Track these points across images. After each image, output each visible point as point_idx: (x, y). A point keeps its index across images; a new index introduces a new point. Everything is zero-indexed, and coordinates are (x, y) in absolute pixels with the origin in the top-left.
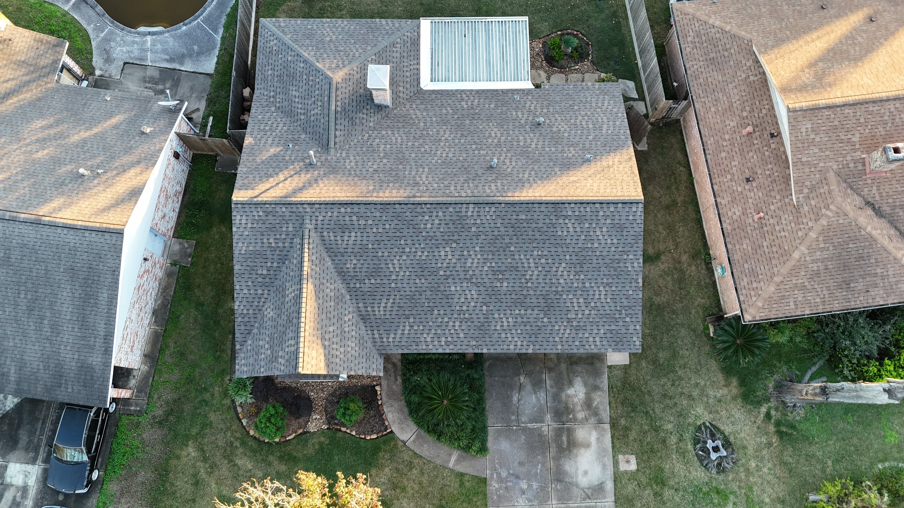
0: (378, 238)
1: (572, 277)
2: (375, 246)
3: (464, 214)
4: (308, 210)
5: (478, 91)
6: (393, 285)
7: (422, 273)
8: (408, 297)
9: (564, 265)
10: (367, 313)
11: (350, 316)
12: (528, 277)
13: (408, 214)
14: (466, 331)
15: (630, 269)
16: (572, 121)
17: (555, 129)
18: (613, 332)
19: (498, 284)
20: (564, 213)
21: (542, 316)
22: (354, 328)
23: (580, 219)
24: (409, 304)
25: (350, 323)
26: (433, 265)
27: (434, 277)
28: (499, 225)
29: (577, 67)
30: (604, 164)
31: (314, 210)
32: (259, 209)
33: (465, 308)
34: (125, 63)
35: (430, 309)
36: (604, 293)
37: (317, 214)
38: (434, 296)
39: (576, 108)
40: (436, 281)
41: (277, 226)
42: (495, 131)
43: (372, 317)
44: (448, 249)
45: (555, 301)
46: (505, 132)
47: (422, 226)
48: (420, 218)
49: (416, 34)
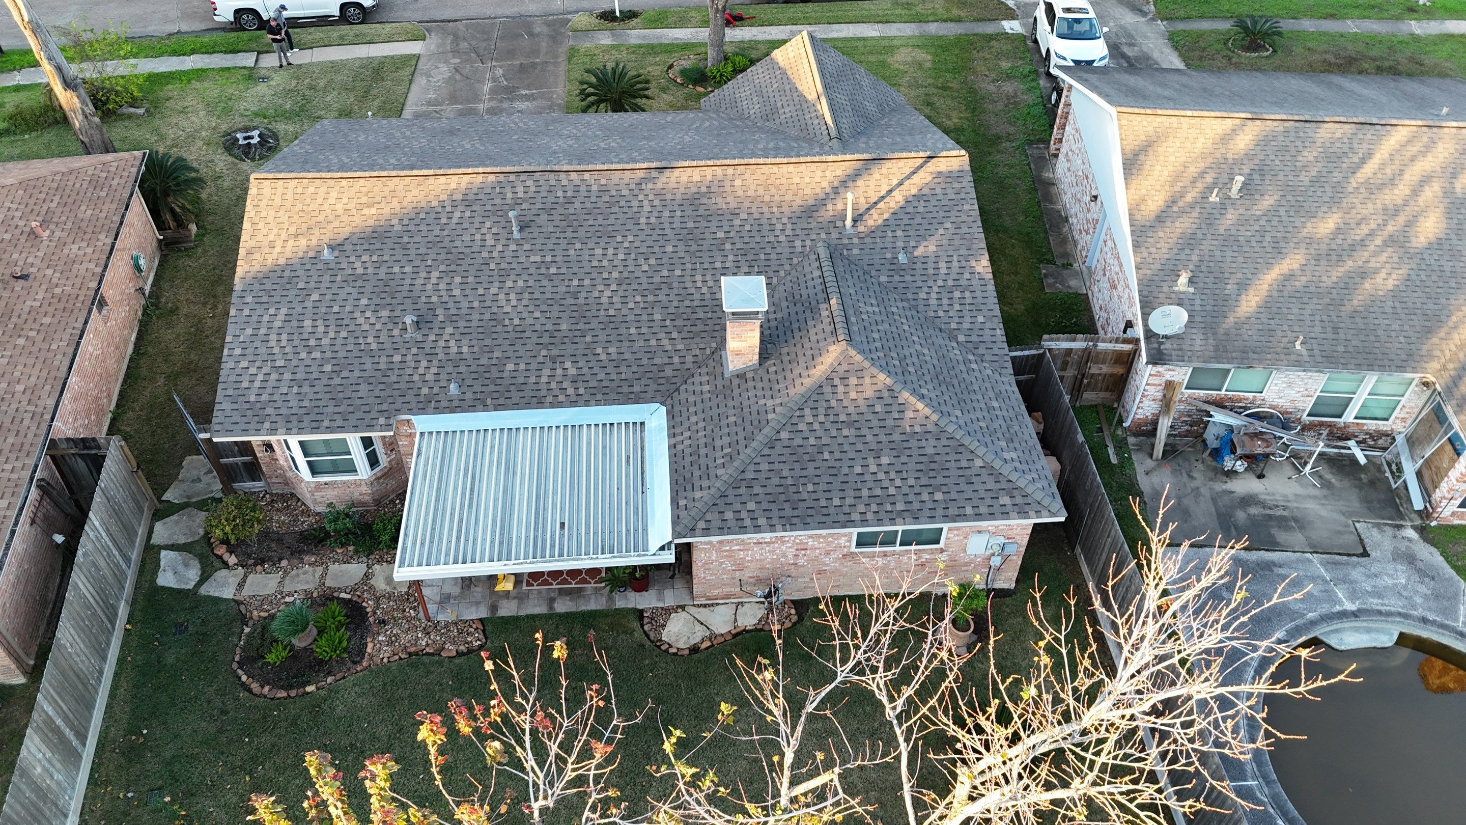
5: (540, 404)
22: (746, 107)
25: (752, 107)
34: (1365, 554)
46: (488, 304)
49: (682, 503)
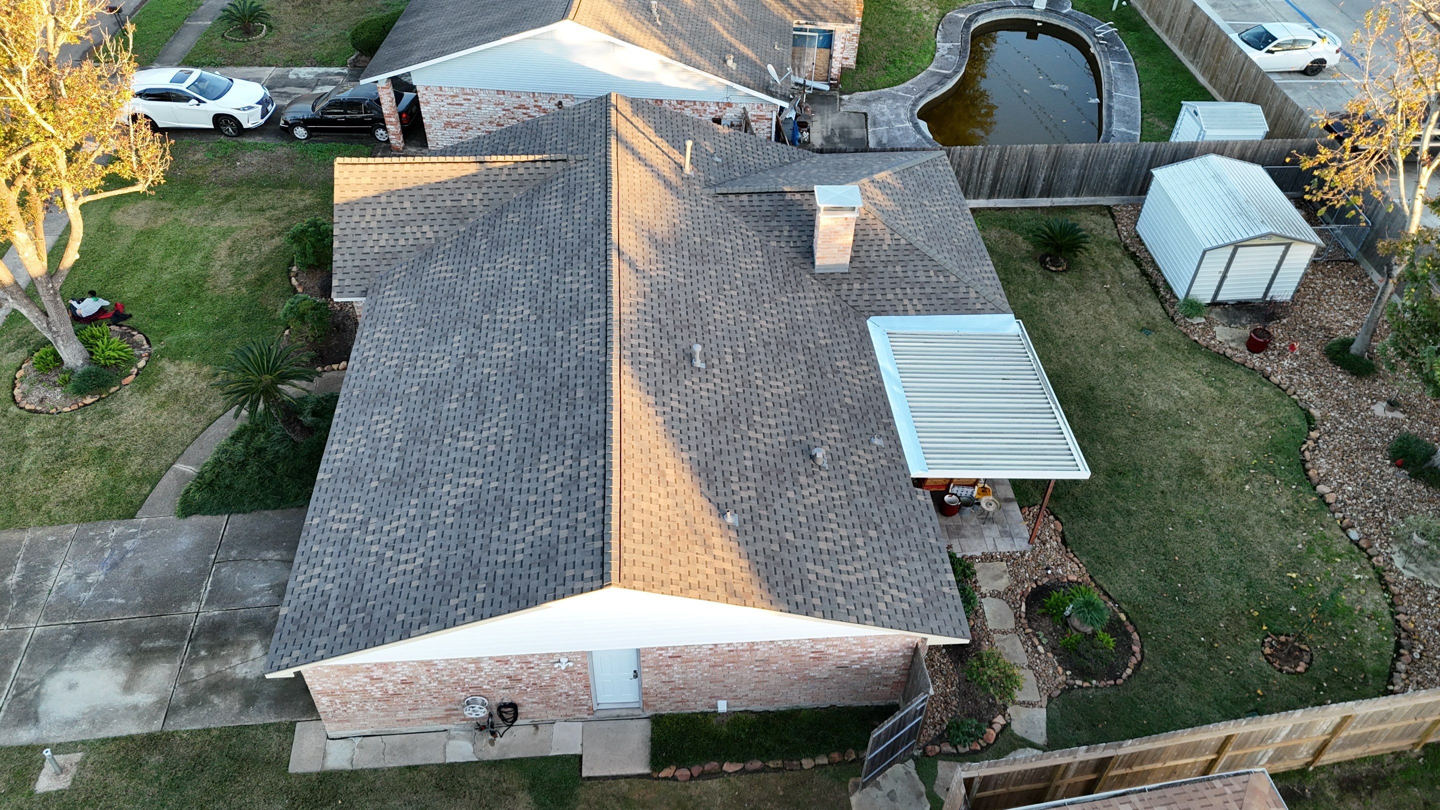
0: (552, 231)
1: (452, 502)
2: (539, 233)
3: (588, 314)
4: (599, 155)
5: (880, 390)
6: (474, 269)
7: (488, 295)
8: (452, 291)
9: (479, 482)
11: (430, 234)
12: (463, 434)
13: (590, 250)
14: (379, 377)
15: (453, 602)
16: (832, 516)
17: (803, 480)
18: (323, 608)
19: (454, 396)
20: (585, 453)
21: (383, 476)
22: (411, 242)
24: (440, 296)
25: (419, 235)
26: (500, 304)
27: (480, 311)
28: (565, 365)
29: (1041, 649)
30: (716, 540)
33: (420, 363)
34: (865, 114)
36: (409, 567)
38: (447, 320)
39: (873, 533)
40: (474, 315)
41: (575, 137)
42: (782, 387)
44: (526, 312)
45: (408, 489)
46: (783, 402)
47: (568, 272)
48: (583, 265)
49: (978, 306)
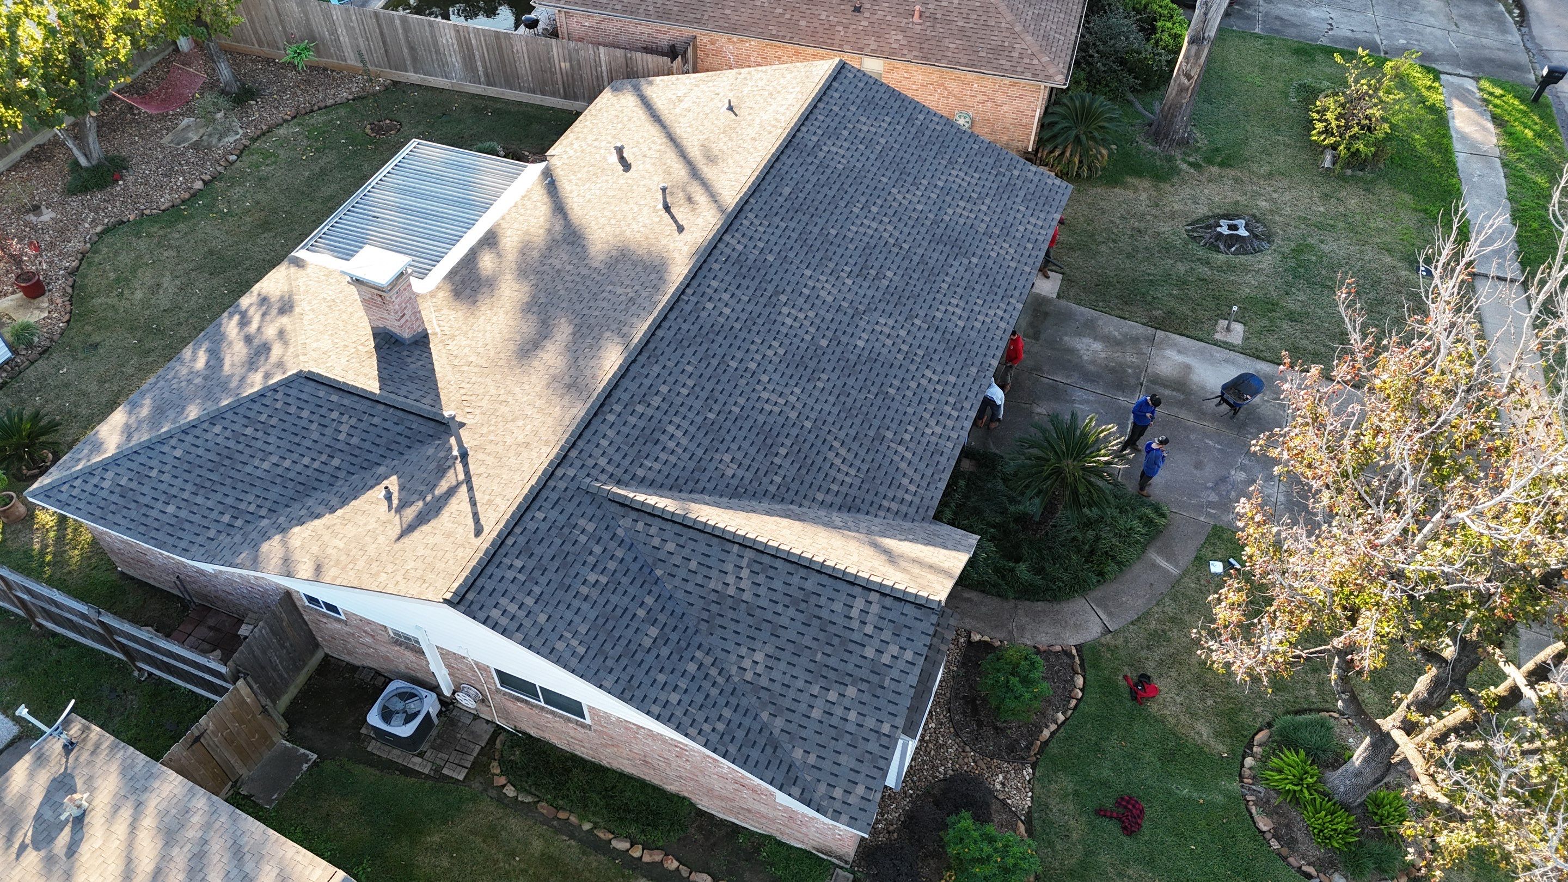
0: (704, 395)
1: (919, 193)
3: (735, 255)
4: (571, 472)
6: (808, 424)
7: (809, 371)
8: (843, 415)
9: (894, 191)
10: (841, 497)
12: (892, 241)
13: (685, 327)
14: (949, 369)
19: (885, 282)
23: (832, 134)
24: (858, 421)
26: (804, 346)
27: (826, 358)
31: (578, 463)
32: (507, 561)
33: (905, 348)
35: (881, 397)
36: (962, 174)
37: (591, 462)
38: (862, 377)
40: (834, 358)
41: (567, 547)
43: (853, 492)
45: (949, 232)
47: (722, 320)
48: (704, 314)
